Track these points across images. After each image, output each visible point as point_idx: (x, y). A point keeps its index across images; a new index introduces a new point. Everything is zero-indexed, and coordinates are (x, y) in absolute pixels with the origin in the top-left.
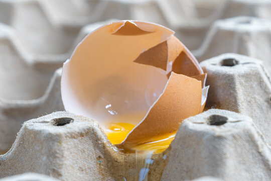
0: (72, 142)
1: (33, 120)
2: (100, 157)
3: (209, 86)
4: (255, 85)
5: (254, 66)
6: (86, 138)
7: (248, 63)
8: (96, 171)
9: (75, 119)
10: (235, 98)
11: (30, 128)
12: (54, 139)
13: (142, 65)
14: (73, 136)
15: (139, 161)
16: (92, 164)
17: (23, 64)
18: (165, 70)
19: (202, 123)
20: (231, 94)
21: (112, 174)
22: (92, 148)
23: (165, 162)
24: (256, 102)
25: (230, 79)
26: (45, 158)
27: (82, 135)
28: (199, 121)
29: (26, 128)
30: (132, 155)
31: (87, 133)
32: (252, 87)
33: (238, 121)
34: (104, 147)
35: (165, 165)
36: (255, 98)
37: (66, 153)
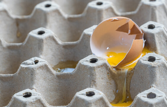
0: (98, 69)
1: (82, 60)
2: (108, 73)
3: (145, 40)
4: (162, 36)
5: (161, 28)
6: (103, 67)
7: (159, 27)
8: (107, 78)
9: (98, 59)
10: (155, 42)
11: (82, 64)
12: (92, 69)
13: (119, 32)
14: (99, 67)
15: (123, 73)
16: (106, 76)
17: (64, 19)
18: (128, 33)
19: (146, 60)
20: (153, 41)
21: (113, 79)
22: (105, 70)
23: (133, 74)
24: (162, 42)
25: (153, 35)
26: (89, 76)
27: (102, 66)
28: (145, 59)
29: (80, 64)
30: (120, 71)
31: (103, 65)
32: (161, 37)
33: (159, 59)
34: (110, 69)
35: (133, 75)
36: (162, 41)
37: (97, 73)
